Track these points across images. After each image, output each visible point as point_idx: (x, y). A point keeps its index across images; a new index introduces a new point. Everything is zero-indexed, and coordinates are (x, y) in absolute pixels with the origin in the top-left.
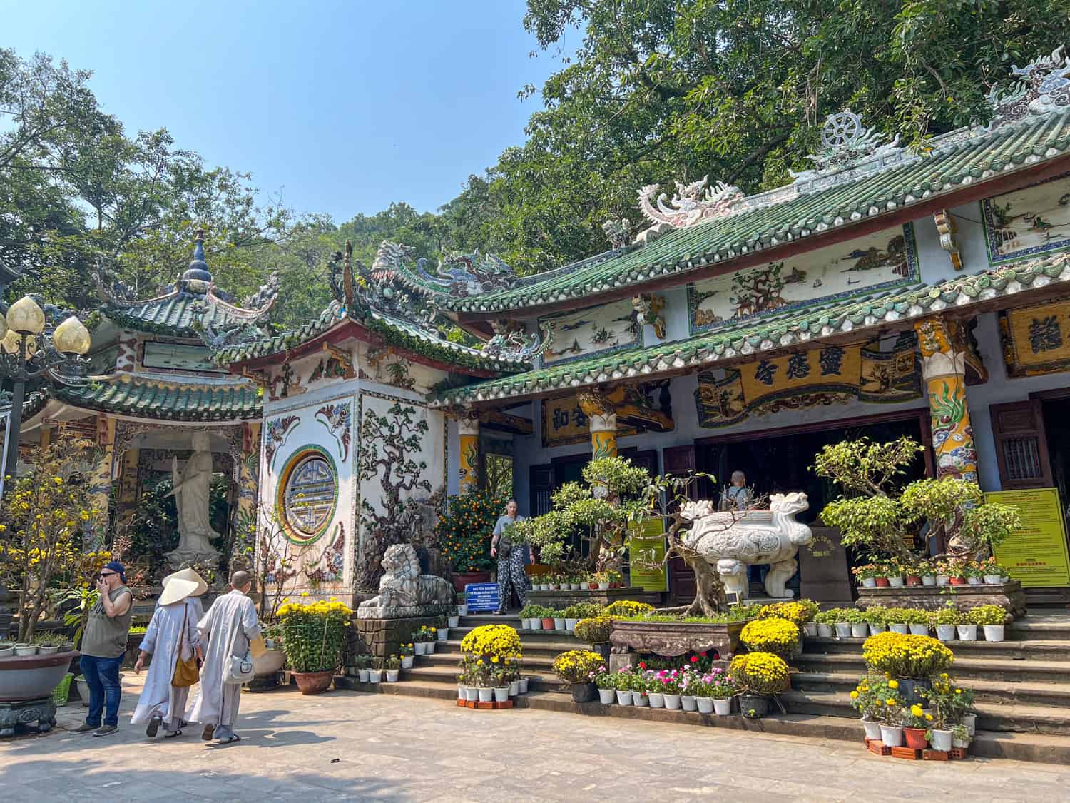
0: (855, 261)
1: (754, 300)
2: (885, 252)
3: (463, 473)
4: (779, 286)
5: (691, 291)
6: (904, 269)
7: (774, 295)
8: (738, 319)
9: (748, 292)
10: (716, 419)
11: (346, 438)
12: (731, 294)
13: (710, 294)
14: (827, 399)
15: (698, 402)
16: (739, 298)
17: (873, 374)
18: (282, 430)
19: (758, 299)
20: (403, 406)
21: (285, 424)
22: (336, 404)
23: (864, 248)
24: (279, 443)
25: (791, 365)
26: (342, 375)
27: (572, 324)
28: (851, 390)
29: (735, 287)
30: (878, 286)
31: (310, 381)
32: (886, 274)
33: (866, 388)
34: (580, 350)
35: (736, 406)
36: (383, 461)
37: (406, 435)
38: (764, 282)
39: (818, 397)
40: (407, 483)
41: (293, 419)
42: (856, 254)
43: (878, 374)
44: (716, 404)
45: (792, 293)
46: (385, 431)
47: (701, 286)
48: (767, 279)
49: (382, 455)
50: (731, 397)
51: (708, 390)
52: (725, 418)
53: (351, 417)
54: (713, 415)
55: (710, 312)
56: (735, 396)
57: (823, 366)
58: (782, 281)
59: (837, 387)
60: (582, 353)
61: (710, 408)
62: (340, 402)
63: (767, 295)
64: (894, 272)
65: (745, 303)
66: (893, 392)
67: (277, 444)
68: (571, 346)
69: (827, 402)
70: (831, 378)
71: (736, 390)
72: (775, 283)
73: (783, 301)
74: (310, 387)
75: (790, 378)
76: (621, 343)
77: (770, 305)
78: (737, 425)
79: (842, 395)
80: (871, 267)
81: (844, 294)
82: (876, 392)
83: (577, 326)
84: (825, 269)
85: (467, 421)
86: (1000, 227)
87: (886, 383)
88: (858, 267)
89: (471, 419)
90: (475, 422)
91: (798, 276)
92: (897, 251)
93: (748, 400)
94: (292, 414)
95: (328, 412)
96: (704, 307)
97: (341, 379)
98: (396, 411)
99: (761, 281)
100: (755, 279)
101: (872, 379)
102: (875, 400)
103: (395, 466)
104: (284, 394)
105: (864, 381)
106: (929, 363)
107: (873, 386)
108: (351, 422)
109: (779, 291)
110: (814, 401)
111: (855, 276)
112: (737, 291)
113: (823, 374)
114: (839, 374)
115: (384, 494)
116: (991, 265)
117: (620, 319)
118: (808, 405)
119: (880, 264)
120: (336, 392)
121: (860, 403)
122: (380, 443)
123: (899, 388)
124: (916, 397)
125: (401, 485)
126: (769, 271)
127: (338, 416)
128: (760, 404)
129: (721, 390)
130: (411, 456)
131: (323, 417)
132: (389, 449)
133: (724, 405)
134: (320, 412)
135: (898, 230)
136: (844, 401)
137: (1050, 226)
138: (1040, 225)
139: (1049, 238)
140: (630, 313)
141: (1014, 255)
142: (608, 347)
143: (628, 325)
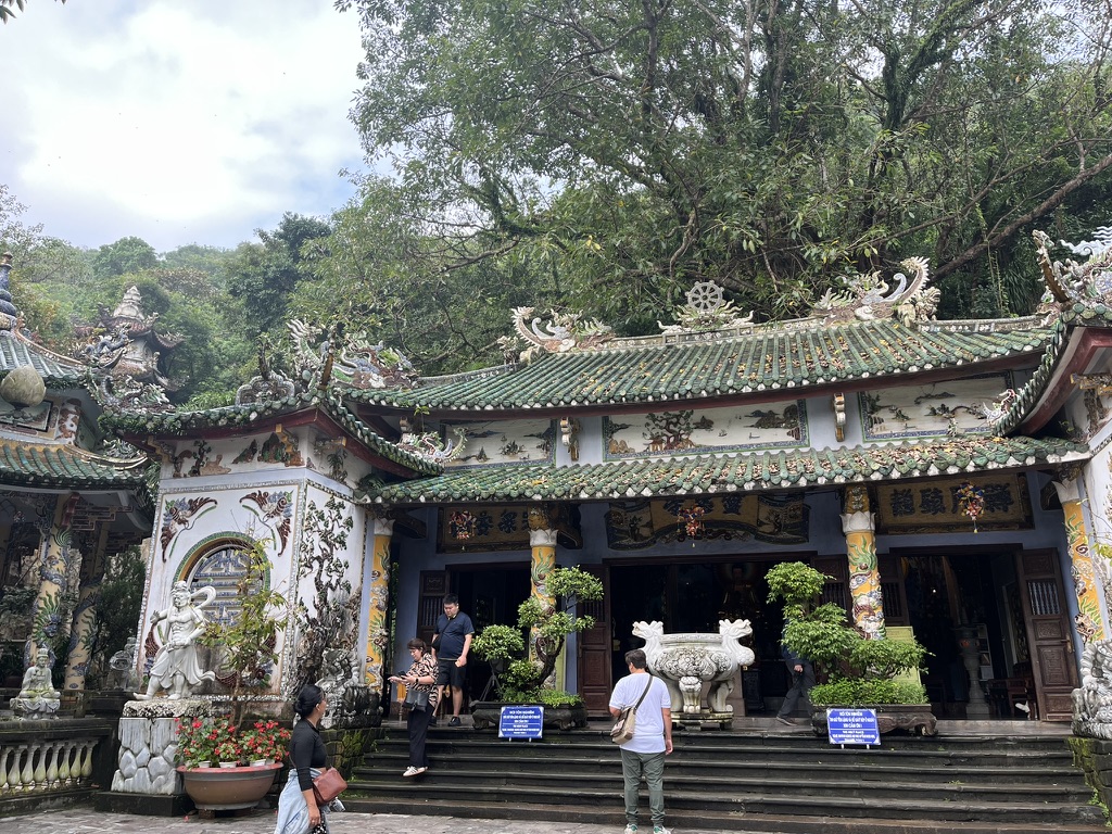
0: (756, 420)
1: (665, 438)
2: (781, 417)
3: (376, 575)
4: (689, 431)
5: (606, 420)
6: (796, 434)
7: (684, 437)
8: (650, 454)
9: (660, 431)
10: (624, 542)
11: (284, 531)
12: (645, 430)
13: (624, 427)
14: (728, 535)
15: (608, 524)
16: (652, 435)
17: (768, 518)
18: (189, 513)
19: (669, 438)
20: (337, 500)
21: (194, 506)
22: (271, 491)
23: (765, 411)
24: (182, 526)
26: (283, 461)
27: (479, 432)
28: (750, 530)
29: (648, 424)
30: (775, 444)
31: (235, 462)
32: (781, 435)
33: (761, 529)
34: (487, 459)
35: (645, 532)
36: (318, 558)
37: (337, 532)
38: (675, 425)
39: (719, 533)
40: (334, 583)
41: (207, 501)
42: (757, 414)
43: (772, 518)
44: (626, 528)
45: (699, 438)
46: (321, 525)
47: (616, 419)
48: (678, 422)
49: (317, 553)
50: (640, 524)
51: (619, 514)
52: (633, 542)
53: (293, 508)
54: (623, 538)
55: (623, 442)
56: (644, 522)
57: (725, 506)
58: (692, 426)
59: (738, 525)
60: (488, 463)
61: (620, 531)
62: (278, 490)
63: (678, 437)
64: (789, 434)
65: (657, 440)
66: (785, 535)
67: (177, 527)
68: (477, 453)
69: (728, 537)
70: (730, 517)
71: (646, 519)
72: (684, 427)
73: (692, 444)
74: (235, 468)
76: (532, 458)
77: (680, 445)
78: (645, 549)
79: (741, 533)
80: (769, 427)
81: (746, 446)
82: (770, 533)
83: (485, 435)
84: (730, 422)
85: (384, 520)
86: (872, 413)
87: (779, 526)
88: (759, 425)
89: (388, 519)
90: (392, 521)
91: (706, 424)
92: (791, 417)
93: (656, 528)
94: (205, 495)
95: (261, 499)
96: (618, 437)
97: (281, 465)
98: (331, 505)
99: (672, 423)
100: (667, 420)
101: (766, 521)
102: (769, 540)
103: (326, 563)
104: (195, 472)
105: (761, 524)
106: (851, 519)
107: (767, 529)
108: (293, 513)
109: (689, 434)
110: (716, 536)
111: (756, 432)
112: (650, 428)
113: (725, 512)
114: (739, 514)
115: (316, 593)
116: (865, 442)
117: (531, 435)
118: (710, 538)
119: (777, 426)
120: (273, 478)
121: (756, 542)
122: (316, 537)
123: (788, 533)
124: (803, 542)
125: (329, 584)
126: (681, 416)
127: (275, 504)
128: (668, 533)
129: (631, 515)
130: (339, 554)
131: (253, 504)
132: (324, 545)
133: (633, 530)
134: (247, 497)
135: (794, 402)
136: (741, 538)
137: (908, 419)
138: (901, 417)
139: (907, 428)
140: (543, 432)
141: (882, 436)
142: (518, 460)
143: (541, 442)
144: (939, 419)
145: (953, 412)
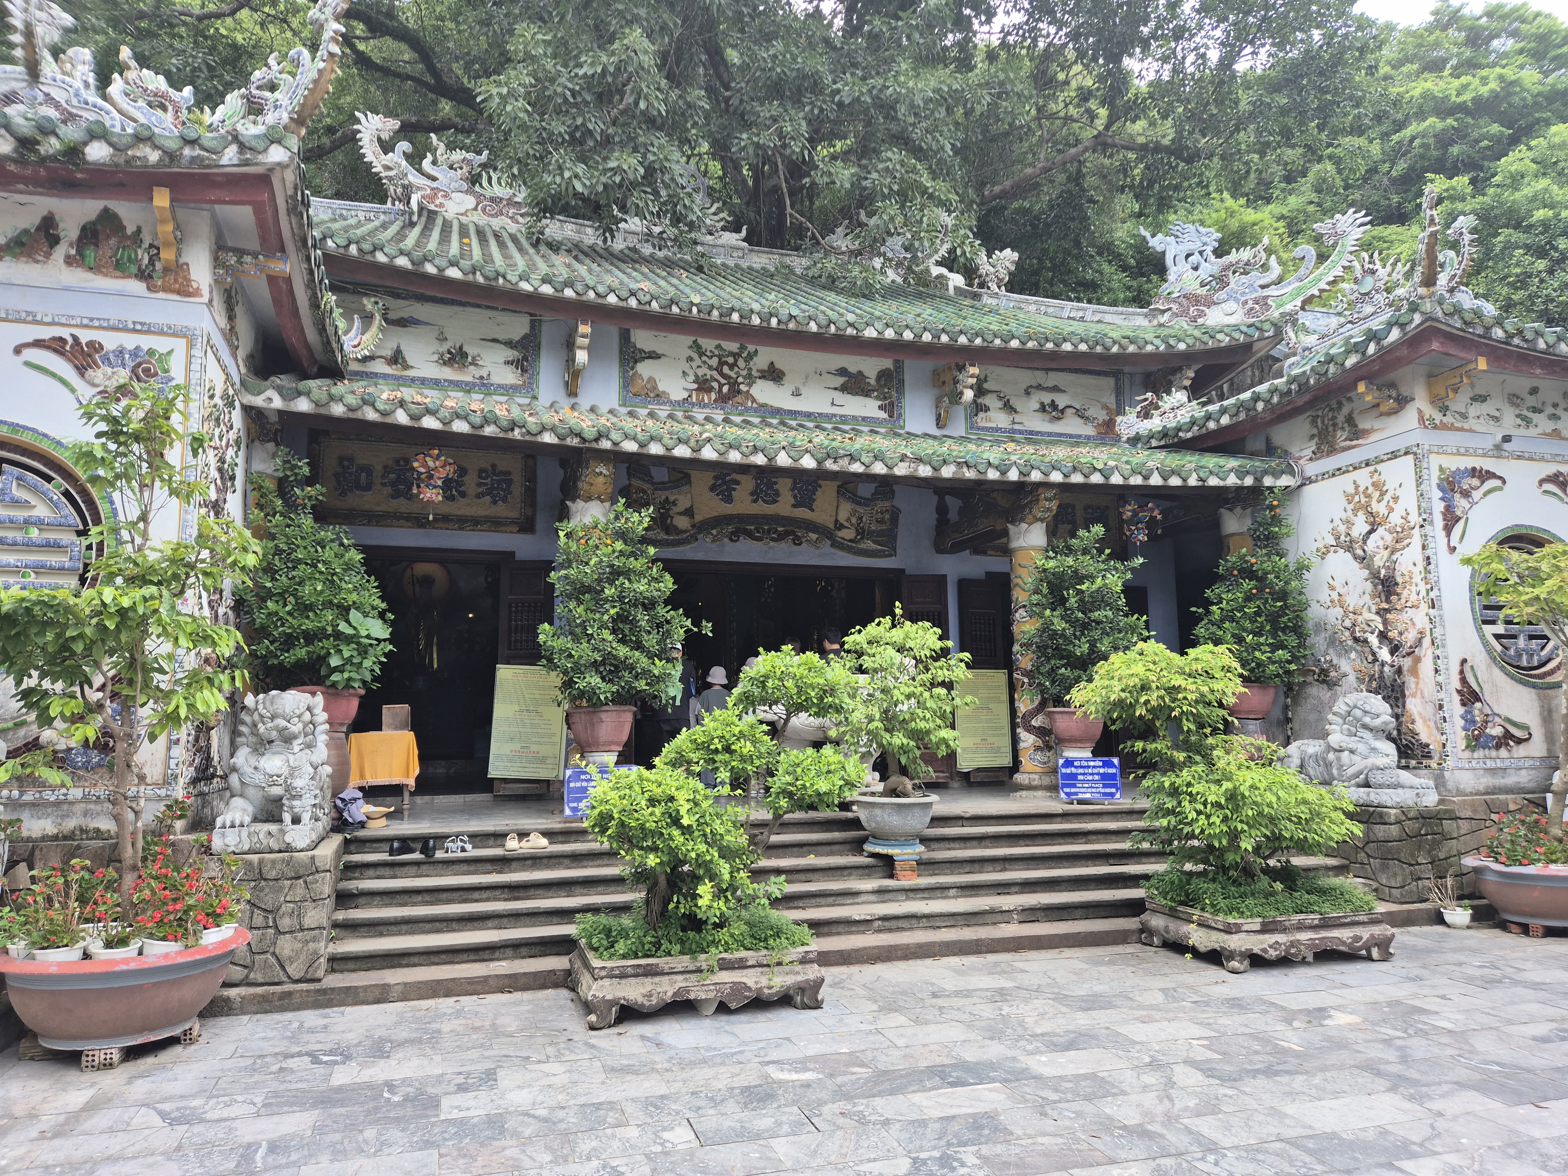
0: (841, 380)
1: (715, 385)
2: (872, 382)
5: (625, 337)
6: (891, 408)
7: (743, 388)
8: (693, 405)
9: (709, 373)
12: (686, 366)
13: (653, 356)
14: (797, 538)
16: (696, 376)
17: (848, 520)
19: (721, 386)
20: (230, 390)
23: (853, 369)
25: (758, 485)
27: (392, 315)
28: (827, 533)
29: (691, 359)
30: (864, 419)
32: (869, 407)
33: (839, 534)
34: (406, 367)
35: (682, 522)
36: (214, 503)
38: (732, 367)
39: (787, 533)
42: (843, 372)
43: (854, 520)
45: (765, 393)
47: (643, 339)
48: (735, 364)
50: (676, 509)
51: (644, 491)
52: (663, 536)
55: (651, 380)
56: (681, 507)
57: (795, 497)
58: (755, 373)
59: (812, 526)
60: (410, 373)
63: (734, 385)
64: (880, 408)
65: (703, 385)
66: (869, 545)
68: (388, 353)
69: (798, 542)
70: (802, 513)
71: (684, 502)
72: (744, 373)
75: (755, 501)
76: (496, 379)
78: (681, 548)
79: (813, 536)
80: (857, 394)
82: (850, 541)
83: (403, 323)
84: (807, 377)
86: (978, 397)
87: (862, 533)
88: (844, 389)
91: (774, 375)
92: (885, 386)
93: (698, 518)
95: (80, 356)
96: (645, 369)
98: (226, 397)
99: (726, 363)
100: (720, 357)
101: (847, 524)
102: (849, 550)
105: (839, 526)
107: (848, 534)
109: (750, 385)
110: (781, 537)
111: (840, 397)
112: (694, 365)
113: (794, 506)
114: (813, 510)
116: (968, 433)
117: (495, 340)
118: (773, 540)
119: (866, 393)
121: (833, 550)
123: (874, 542)
124: (890, 555)
126: (739, 355)
127: (124, 372)
128: (715, 528)
129: (661, 496)
131: (57, 364)
133: (664, 517)
134: (35, 344)
135: (887, 363)
136: (815, 544)
137: (1016, 412)
138: (1009, 408)
139: (1014, 423)
140: (516, 337)
141: (987, 429)
142: (469, 379)
143: (511, 354)
144: (1047, 417)
145: (1062, 411)
